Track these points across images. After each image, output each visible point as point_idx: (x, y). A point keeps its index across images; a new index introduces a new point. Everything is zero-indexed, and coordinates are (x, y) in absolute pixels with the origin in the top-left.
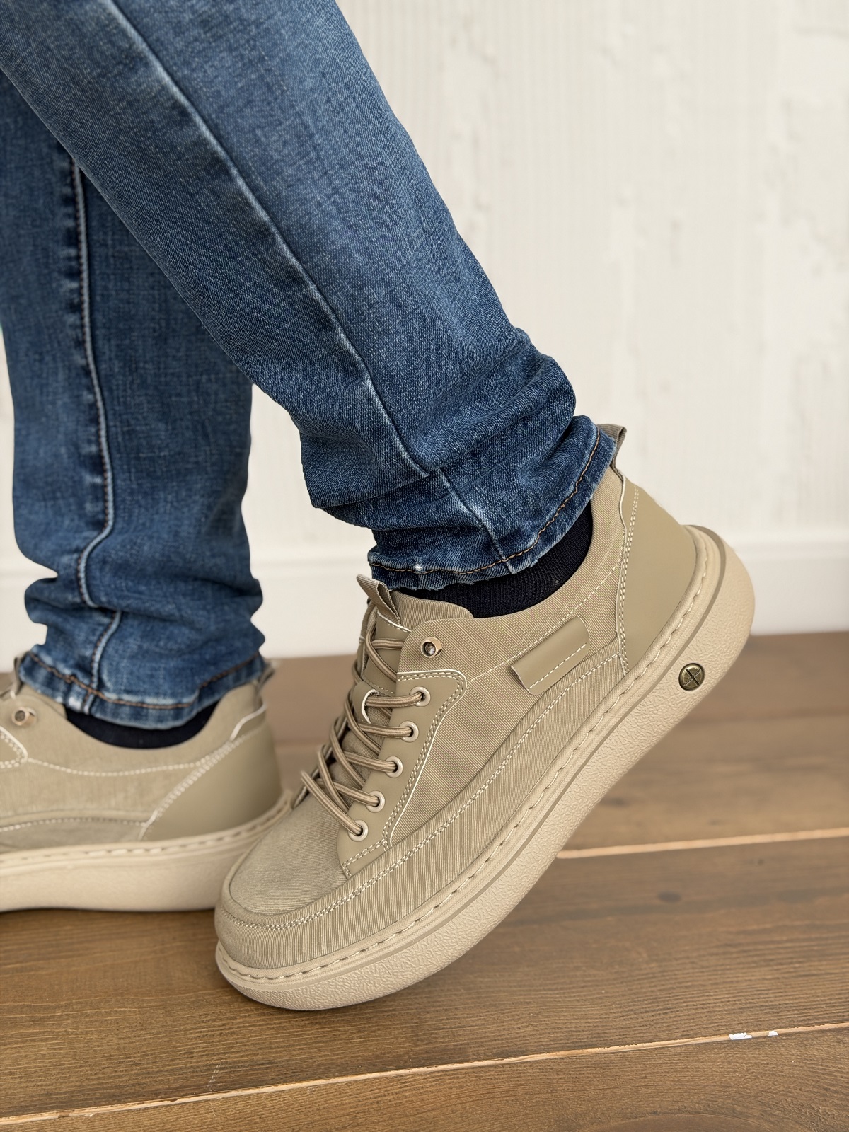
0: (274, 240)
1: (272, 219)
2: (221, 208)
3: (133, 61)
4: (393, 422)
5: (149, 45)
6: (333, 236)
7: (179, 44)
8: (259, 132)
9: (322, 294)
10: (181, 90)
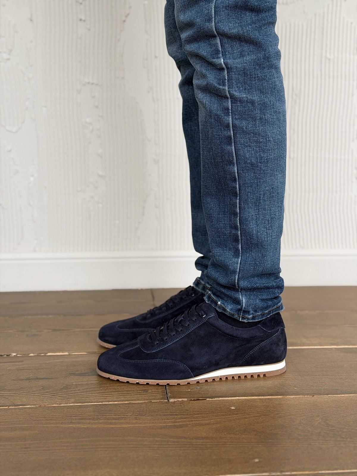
0: (237, 217)
1: (239, 212)
2: (229, 203)
3: (231, 163)
4: (239, 272)
5: (237, 162)
6: (251, 224)
7: (244, 166)
8: (249, 194)
9: (241, 235)
10: (238, 175)
